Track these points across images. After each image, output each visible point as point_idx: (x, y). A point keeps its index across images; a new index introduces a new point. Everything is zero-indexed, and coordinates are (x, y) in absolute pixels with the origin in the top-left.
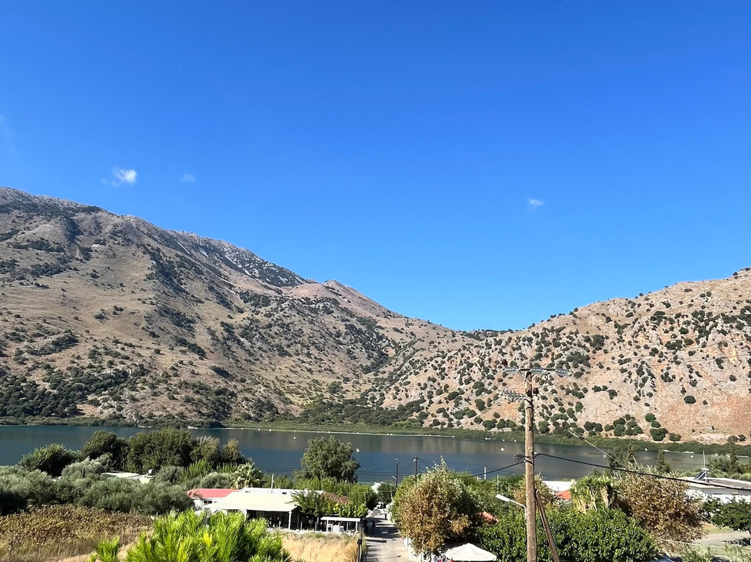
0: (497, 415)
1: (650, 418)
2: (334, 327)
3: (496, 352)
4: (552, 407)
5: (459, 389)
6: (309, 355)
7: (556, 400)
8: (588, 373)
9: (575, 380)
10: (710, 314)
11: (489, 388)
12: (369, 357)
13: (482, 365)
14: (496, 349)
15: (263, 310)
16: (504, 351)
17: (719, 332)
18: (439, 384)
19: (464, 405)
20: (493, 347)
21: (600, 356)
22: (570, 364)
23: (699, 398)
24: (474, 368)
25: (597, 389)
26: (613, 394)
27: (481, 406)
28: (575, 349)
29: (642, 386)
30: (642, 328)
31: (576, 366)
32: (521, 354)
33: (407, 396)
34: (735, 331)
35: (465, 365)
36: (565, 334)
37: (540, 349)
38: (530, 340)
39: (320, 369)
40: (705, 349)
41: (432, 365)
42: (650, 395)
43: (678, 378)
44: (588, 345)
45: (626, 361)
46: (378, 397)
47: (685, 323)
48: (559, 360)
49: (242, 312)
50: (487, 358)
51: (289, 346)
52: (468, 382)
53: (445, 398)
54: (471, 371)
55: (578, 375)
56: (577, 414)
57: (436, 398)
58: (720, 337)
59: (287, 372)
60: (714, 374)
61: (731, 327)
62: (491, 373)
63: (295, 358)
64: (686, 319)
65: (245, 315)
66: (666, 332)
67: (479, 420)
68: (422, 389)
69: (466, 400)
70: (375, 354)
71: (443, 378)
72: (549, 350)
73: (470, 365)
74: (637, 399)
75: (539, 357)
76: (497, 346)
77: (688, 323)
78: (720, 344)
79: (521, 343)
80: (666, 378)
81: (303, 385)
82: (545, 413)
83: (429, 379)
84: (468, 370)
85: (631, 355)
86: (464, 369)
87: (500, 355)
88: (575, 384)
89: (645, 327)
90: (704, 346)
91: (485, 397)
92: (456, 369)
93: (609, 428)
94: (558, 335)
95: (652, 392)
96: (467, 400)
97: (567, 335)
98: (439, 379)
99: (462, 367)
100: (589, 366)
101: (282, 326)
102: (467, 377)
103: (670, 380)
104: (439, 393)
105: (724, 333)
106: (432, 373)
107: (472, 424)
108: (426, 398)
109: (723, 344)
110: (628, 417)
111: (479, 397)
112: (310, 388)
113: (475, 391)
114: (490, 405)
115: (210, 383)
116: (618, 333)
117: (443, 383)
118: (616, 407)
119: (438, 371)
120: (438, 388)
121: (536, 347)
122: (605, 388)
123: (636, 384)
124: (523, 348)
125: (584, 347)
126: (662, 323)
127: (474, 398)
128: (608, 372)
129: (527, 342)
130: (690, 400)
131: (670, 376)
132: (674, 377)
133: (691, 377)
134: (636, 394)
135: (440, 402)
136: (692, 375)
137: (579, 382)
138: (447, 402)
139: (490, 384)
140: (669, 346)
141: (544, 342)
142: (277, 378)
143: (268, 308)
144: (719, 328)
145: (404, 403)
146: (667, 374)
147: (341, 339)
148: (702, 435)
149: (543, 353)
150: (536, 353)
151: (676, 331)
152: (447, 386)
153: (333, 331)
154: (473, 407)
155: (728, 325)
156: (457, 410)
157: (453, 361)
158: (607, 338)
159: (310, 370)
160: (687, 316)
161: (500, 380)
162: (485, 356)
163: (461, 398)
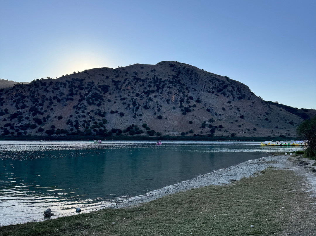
0: (53, 127)
1: (144, 126)
3: (43, 90)
4: (90, 121)
5: (18, 112)
7: (91, 118)
8: (104, 104)
9: (98, 108)
10: (161, 79)
11: (42, 111)
13: (33, 97)
14: (42, 88)
16: (48, 89)
17: (168, 87)
19: (25, 122)
21: (107, 96)
22: (94, 99)
23: (164, 116)
24: (26, 99)
25: (112, 112)
26: (122, 115)
27: (38, 121)
28: (95, 91)
29: (136, 111)
31: (97, 100)
32: (60, 92)
34: (174, 87)
35: (19, 97)
36: (85, 83)
37: (71, 90)
38: (65, 84)
40: (161, 95)
42: (141, 115)
45: (124, 99)
47: (150, 82)
48: (87, 96)
50: (36, 93)
52: (23, 107)
53: (9, 118)
54: (25, 101)
55: (99, 105)
56: (105, 125)
58: (168, 90)
60: (166, 106)
62: (40, 102)
64: (150, 81)
66: (141, 86)
67: (41, 130)
69: (26, 118)
72: (77, 91)
73: (24, 97)
74: (134, 117)
75: (72, 94)
76: (43, 87)
77: (151, 82)
78: (168, 93)
79: (59, 86)
80: (146, 108)
84: (22, 100)
85: (125, 96)
86: (19, 99)
87: (45, 92)
88: (99, 110)
89: (131, 82)
90: (161, 93)
91: (40, 117)
92: (12, 99)
93: (125, 131)
94: (81, 83)
95: (141, 113)
96: (27, 118)
97: (87, 84)
99: (17, 98)
100: (103, 100)
102: (22, 104)
103: (148, 108)
105: (170, 88)
107: (37, 132)
109: (170, 93)
110: (133, 125)
111: (35, 117)
114: (45, 121)
116: (115, 84)
118: (125, 121)
121: (69, 89)
122: (117, 112)
123: (133, 110)
124: (61, 88)
125: (99, 90)
126: (139, 81)
127: (31, 117)
128: (115, 104)
129: (63, 86)
130: (160, 117)
131: (148, 106)
132: (150, 107)
134: (134, 115)
136: (158, 106)
137: (100, 108)
139: (42, 109)
140: (145, 93)
141: (74, 86)
144: (167, 85)
146: (146, 105)
148: (170, 133)
149: (74, 92)
150: (69, 93)
151: (146, 86)
154: (33, 123)
155: (171, 84)
156: (20, 124)
157: (10, 94)
158: (109, 87)
160: (150, 79)
161: (48, 107)
162: (34, 92)
163: (22, 117)
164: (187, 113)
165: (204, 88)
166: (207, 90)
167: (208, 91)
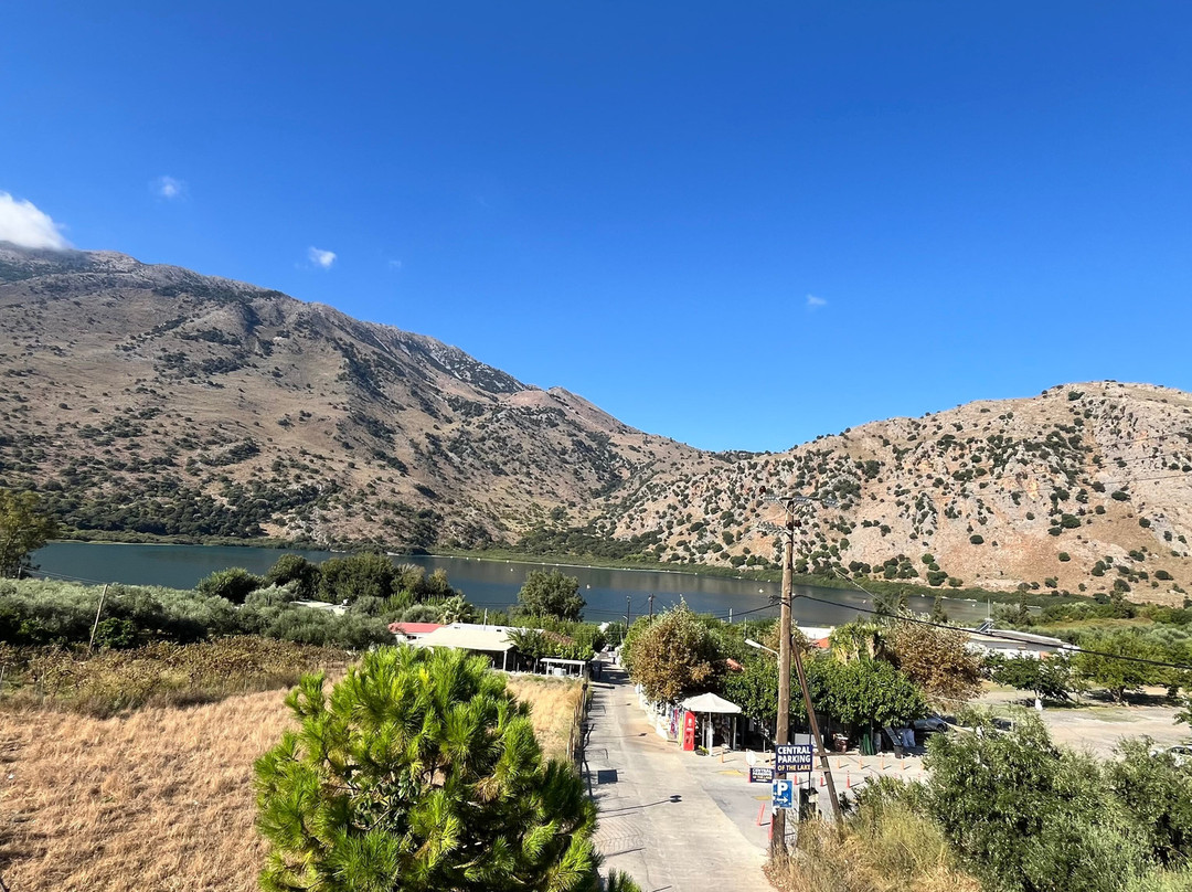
0: (747, 551)
1: (928, 559)
2: (559, 443)
3: (750, 478)
4: (813, 543)
5: (704, 519)
6: (528, 474)
7: (818, 535)
8: (858, 505)
9: (841, 513)
10: (1010, 439)
11: (740, 519)
12: (599, 479)
13: (732, 492)
14: (750, 474)
15: (475, 420)
16: (759, 476)
17: (1019, 461)
18: (680, 513)
19: (709, 538)
20: (746, 471)
21: (874, 486)
22: (837, 494)
23: (988, 538)
24: (723, 495)
25: (867, 524)
26: (886, 530)
27: (729, 539)
28: (844, 476)
29: (921, 522)
30: (925, 455)
31: (843, 497)
32: (779, 480)
33: (643, 526)
34: (1038, 461)
35: (712, 491)
36: (832, 459)
37: (802, 476)
38: (791, 464)
39: (540, 491)
40: (999, 482)
41: (674, 491)
42: (930, 533)
43: (964, 515)
44: (859, 472)
45: (903, 493)
46: (609, 526)
47: (978, 449)
48: (824, 488)
49: (450, 421)
50: (739, 484)
51: (505, 464)
52: (714, 511)
53: (688, 530)
54: (720, 499)
55: (846, 507)
56: (842, 553)
57: (676, 529)
58: (1019, 468)
59: (503, 494)
60: (1007, 510)
61: (1034, 455)
62: (742, 501)
63: (513, 477)
64: (979, 445)
65: (454, 426)
66: (955, 459)
67: (725, 556)
68: (660, 518)
69: (711, 532)
70: (607, 476)
71: (685, 506)
72: (813, 477)
73: (718, 492)
74: (913, 537)
75: (800, 484)
76: (752, 471)
77: (982, 450)
78: (1018, 475)
79: (779, 468)
80: (950, 514)
81: (521, 509)
82: (804, 551)
83: (669, 506)
84: (716, 497)
85: (910, 486)
86: (711, 497)
87: (754, 481)
88: (841, 518)
89: (930, 452)
90: (999, 477)
91: (734, 529)
92: (701, 496)
93: (878, 569)
94: (825, 460)
95: (933, 529)
96: (713, 532)
97: (836, 460)
98: (680, 507)
99: (709, 494)
100: (859, 496)
101: (498, 439)
102: (714, 505)
103: (956, 517)
104: (681, 523)
105: (1025, 463)
106: (672, 500)
107: (717, 560)
108: (664, 528)
109: (1021, 476)
110: (902, 557)
111: (727, 530)
112: (529, 513)
113: (722, 522)
114: (739, 539)
115: (413, 503)
116: (897, 458)
117: (685, 512)
118: (888, 545)
119: (680, 498)
120: (679, 517)
121: (798, 473)
122: (877, 523)
123: (914, 520)
124: (782, 473)
125: (855, 474)
126: (950, 449)
127: (721, 529)
128: (882, 504)
129: (787, 467)
130: (977, 540)
131: (955, 511)
132: (960, 513)
133: (980, 513)
134: (912, 531)
135: (681, 534)
136: (982, 511)
137: (846, 515)
138: (690, 534)
139: (741, 514)
140: (957, 476)
141: (807, 467)
142: (490, 500)
143: (482, 418)
144: (1019, 456)
145: (639, 533)
146: (952, 509)
147: (567, 457)
148: (988, 581)
149: (806, 481)
150: (797, 480)
151: (967, 459)
152: (689, 516)
153: (558, 447)
154: (719, 540)
155: (1031, 453)
156: (700, 543)
157: (698, 486)
158: (883, 464)
159: (529, 493)
160: (981, 442)
161: (753, 511)
162: (736, 482)
163: (705, 530)
164: (1064, 529)
165: (1154, 457)
166: (1164, 464)
167: (1169, 464)
